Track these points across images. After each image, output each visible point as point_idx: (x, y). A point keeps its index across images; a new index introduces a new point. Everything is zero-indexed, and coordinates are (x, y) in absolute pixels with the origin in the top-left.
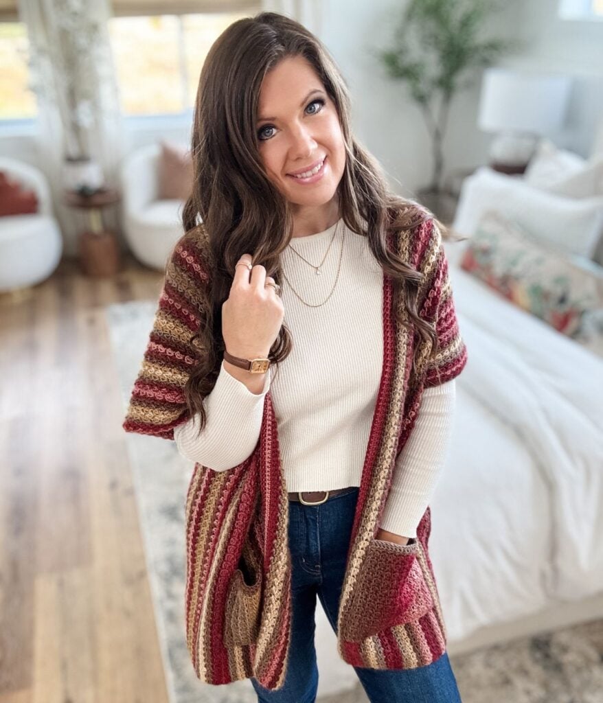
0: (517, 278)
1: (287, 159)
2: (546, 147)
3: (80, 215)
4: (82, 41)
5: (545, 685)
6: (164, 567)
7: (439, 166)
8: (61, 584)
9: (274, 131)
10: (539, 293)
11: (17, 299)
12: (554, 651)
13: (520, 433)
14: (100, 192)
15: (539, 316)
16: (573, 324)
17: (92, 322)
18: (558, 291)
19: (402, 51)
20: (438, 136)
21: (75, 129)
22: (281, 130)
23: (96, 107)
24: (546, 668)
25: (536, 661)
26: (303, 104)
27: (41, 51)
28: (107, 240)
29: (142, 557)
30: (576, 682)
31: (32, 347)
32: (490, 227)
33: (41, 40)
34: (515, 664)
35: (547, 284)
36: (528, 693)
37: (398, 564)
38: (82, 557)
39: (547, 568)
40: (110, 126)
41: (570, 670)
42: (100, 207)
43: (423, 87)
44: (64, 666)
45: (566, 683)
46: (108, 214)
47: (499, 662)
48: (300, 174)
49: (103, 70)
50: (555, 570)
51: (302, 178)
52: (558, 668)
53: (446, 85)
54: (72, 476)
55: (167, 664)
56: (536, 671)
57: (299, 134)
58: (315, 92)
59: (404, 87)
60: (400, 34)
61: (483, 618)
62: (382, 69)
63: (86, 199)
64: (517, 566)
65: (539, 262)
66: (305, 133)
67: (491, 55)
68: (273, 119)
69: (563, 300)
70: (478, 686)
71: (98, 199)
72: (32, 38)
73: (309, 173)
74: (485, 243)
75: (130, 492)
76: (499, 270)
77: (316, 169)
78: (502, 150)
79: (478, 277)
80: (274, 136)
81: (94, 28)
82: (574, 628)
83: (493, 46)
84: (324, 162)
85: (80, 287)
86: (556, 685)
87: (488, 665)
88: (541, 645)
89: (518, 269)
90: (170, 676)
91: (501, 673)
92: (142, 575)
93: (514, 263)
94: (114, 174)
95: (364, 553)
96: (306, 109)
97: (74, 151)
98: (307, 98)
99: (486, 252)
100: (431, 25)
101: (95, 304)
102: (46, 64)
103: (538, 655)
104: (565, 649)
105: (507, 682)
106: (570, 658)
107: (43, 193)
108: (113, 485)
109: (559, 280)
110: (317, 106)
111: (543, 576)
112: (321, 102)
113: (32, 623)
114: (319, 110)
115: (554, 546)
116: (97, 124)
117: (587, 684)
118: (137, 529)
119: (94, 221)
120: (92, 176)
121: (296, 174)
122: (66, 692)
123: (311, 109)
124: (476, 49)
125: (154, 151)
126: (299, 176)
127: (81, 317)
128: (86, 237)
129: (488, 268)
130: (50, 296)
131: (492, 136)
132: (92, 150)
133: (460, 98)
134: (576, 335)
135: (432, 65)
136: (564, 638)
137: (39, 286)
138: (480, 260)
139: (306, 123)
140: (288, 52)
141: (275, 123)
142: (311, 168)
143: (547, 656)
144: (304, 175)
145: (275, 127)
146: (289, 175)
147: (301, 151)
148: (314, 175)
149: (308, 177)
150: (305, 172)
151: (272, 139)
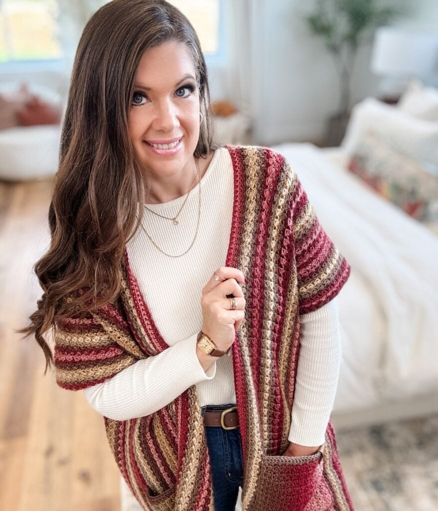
1: (150, 127)
9: (144, 100)
10: (398, 189)
16: (420, 211)
18: (409, 187)
20: (346, 76)
22: (151, 101)
37: (289, 472)
48: (157, 144)
51: (158, 148)
53: (353, 39)
57: (168, 110)
58: (190, 77)
59: (320, 42)
66: (172, 111)
68: (149, 89)
73: (165, 146)
77: (173, 145)
80: (143, 104)
84: (180, 141)
95: (258, 467)
96: (177, 91)
98: (182, 81)
110: (187, 91)
112: (191, 88)
114: (187, 95)
121: (153, 143)
123: (181, 92)
126: (155, 146)
133: (362, 50)
135: (342, 25)
139: (174, 102)
141: (149, 94)
142: (168, 143)
144: (160, 146)
145: (146, 97)
146: (146, 143)
147: (165, 124)
148: (169, 149)
149: (163, 149)
150: (162, 144)
151: (142, 106)
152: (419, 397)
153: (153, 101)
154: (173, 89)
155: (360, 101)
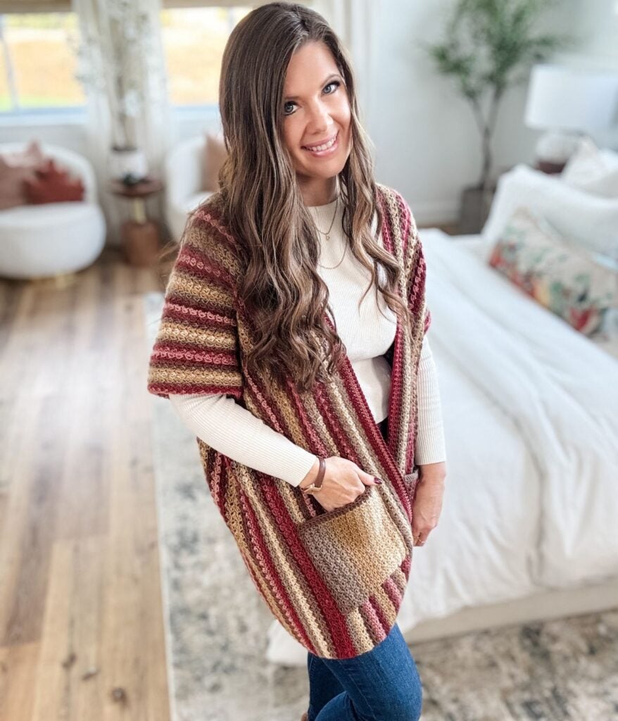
0: (540, 275)
1: (305, 132)
2: (586, 145)
3: (125, 203)
4: (131, 32)
5: (530, 671)
6: (174, 540)
7: (487, 165)
8: (76, 550)
9: (295, 108)
10: (560, 290)
11: (61, 284)
12: (544, 640)
13: (517, 424)
14: (144, 181)
15: (559, 314)
16: (593, 322)
17: (129, 308)
18: (579, 289)
19: (454, 45)
20: (487, 133)
21: (122, 118)
22: (301, 107)
23: (142, 98)
24: (533, 655)
25: (524, 648)
26: (322, 86)
27: (90, 41)
28: (150, 229)
29: (154, 530)
30: (561, 670)
31: (70, 330)
32: (519, 224)
33: (92, 30)
34: (502, 649)
35: (568, 282)
36: (512, 676)
38: (99, 526)
39: (533, 554)
40: (156, 117)
41: (556, 658)
42: (143, 196)
43: (473, 82)
44: (72, 623)
45: (552, 670)
46: (152, 202)
47: (488, 646)
48: (316, 146)
49: (152, 61)
50: (541, 557)
51: (318, 151)
52: (546, 656)
53: (497, 80)
54: (96, 452)
55: (167, 627)
56: (523, 656)
57: (318, 111)
58: (332, 76)
59: (454, 82)
60: (452, 27)
61: (467, 599)
62: (432, 64)
63: (130, 188)
64: (502, 550)
65: (563, 259)
66: (323, 111)
67: (545, 50)
68: (297, 98)
69: (583, 298)
70: (463, 667)
71: (143, 189)
72: (84, 29)
73: (324, 147)
74: (514, 239)
75: (150, 470)
76: (523, 267)
77: (330, 143)
78: (546, 149)
79: (503, 274)
80: (294, 112)
81: (144, 18)
82: (568, 619)
83: (546, 42)
84: (336, 137)
85: (121, 275)
86: (541, 671)
87: (476, 648)
88: (532, 634)
89: (541, 266)
90: (169, 638)
91: (488, 657)
92: (153, 545)
93: (538, 260)
94: (159, 166)
96: (323, 90)
97: (120, 141)
98: (327, 81)
99: (512, 248)
100: (484, 19)
101: (135, 292)
102: (96, 52)
103: (528, 642)
104: (554, 639)
105: (493, 665)
106: (558, 648)
107: (90, 182)
108: (134, 463)
109: (580, 278)
110: (333, 87)
111: (529, 562)
112: (337, 83)
113: (46, 584)
114: (335, 90)
115: (541, 534)
116: (144, 113)
117: (572, 673)
118: (152, 503)
119: (138, 210)
120: (137, 165)
121: (312, 146)
122: (71, 646)
123: (327, 89)
124: (529, 44)
125: (200, 142)
126: (315, 149)
127: (120, 304)
128: (130, 225)
129: (513, 265)
130: (92, 282)
131: (537, 133)
132: (139, 141)
133: (511, 95)
134: (595, 334)
135: (483, 59)
136: (555, 628)
137: (82, 272)
138: (507, 256)
139: (323, 101)
140: (311, 37)
141: (299, 102)
142: (326, 142)
143: (536, 644)
144: (319, 148)
145: (295, 104)
146: (303, 148)
147: (319, 126)
148: (328, 149)
149: (322, 150)
150: (320, 145)
151: (294, 114)
152: (588, 585)
153: (303, 107)
154: (319, 92)
155: (508, 169)
